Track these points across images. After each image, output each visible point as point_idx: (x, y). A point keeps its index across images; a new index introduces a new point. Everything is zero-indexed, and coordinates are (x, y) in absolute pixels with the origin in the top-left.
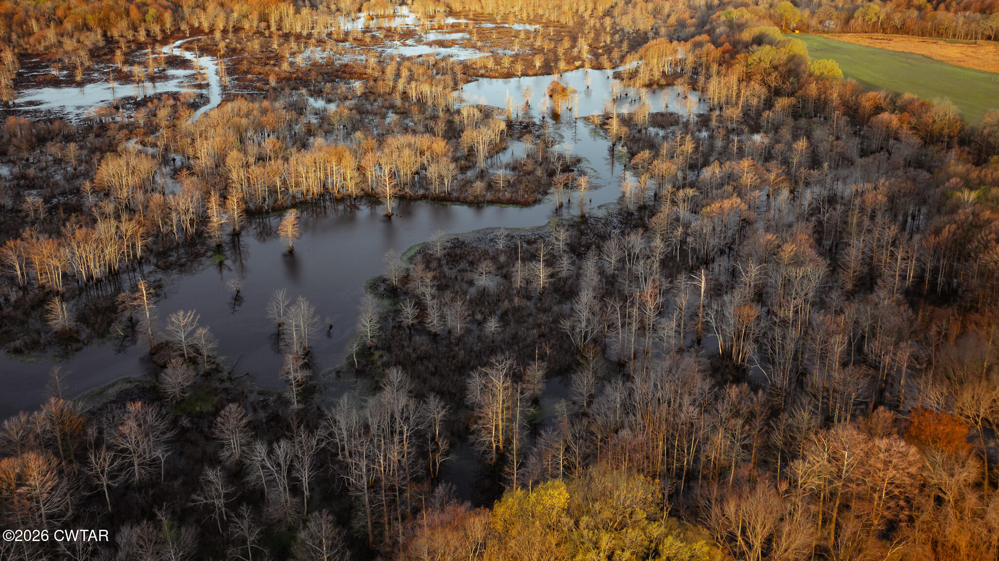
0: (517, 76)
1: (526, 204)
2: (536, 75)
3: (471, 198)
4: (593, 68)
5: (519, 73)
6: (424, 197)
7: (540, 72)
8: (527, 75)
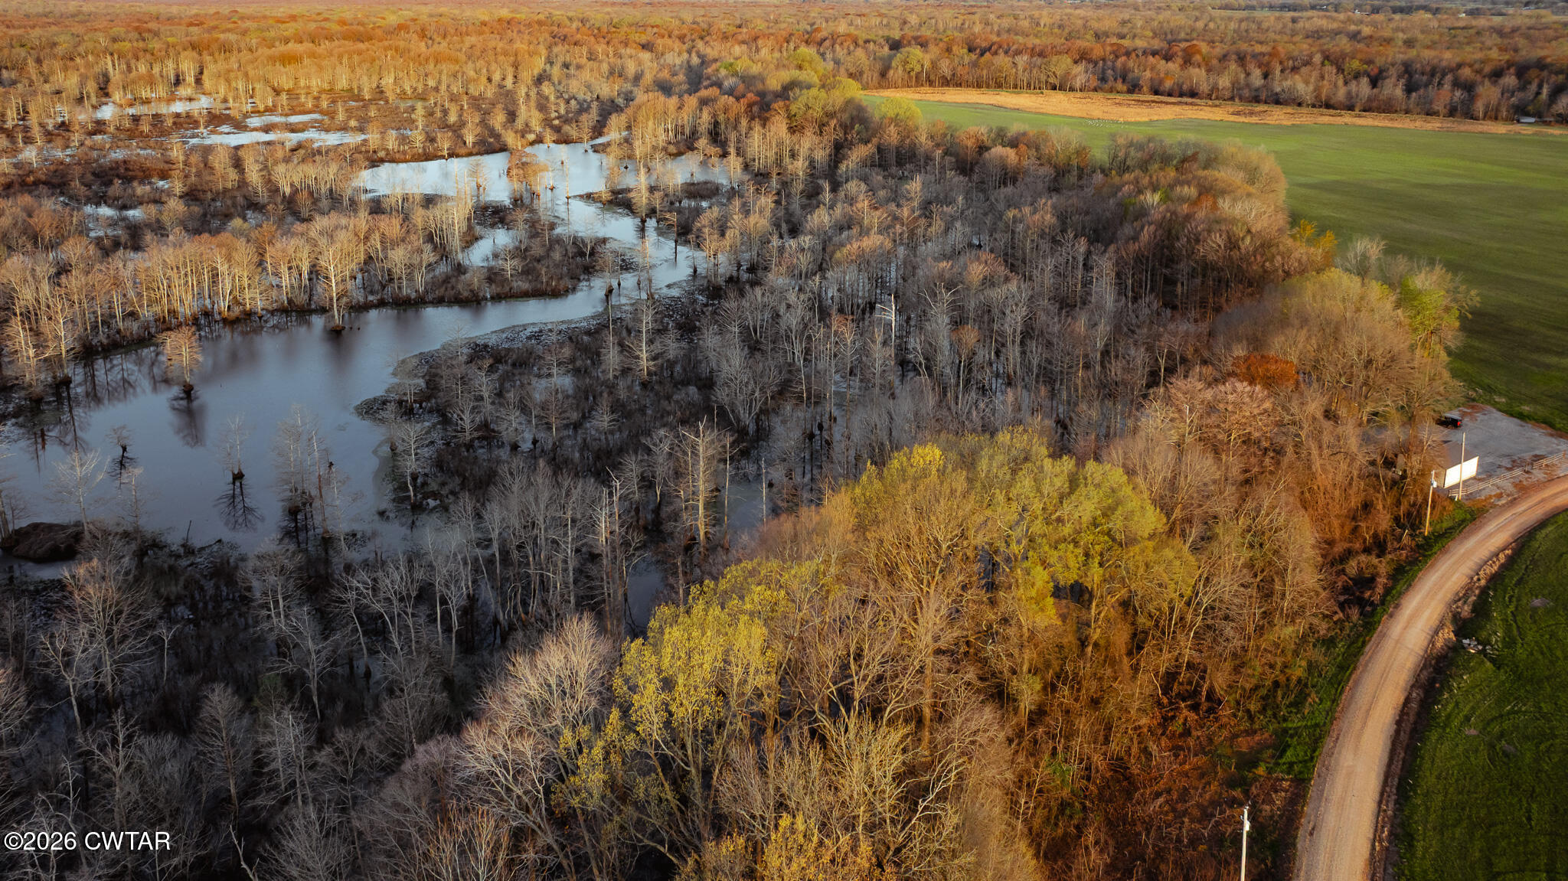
0: (443, 157)
1: (556, 294)
2: (470, 154)
3: (466, 294)
4: (557, 142)
5: (445, 153)
6: (381, 304)
7: (475, 151)
8: (458, 156)
